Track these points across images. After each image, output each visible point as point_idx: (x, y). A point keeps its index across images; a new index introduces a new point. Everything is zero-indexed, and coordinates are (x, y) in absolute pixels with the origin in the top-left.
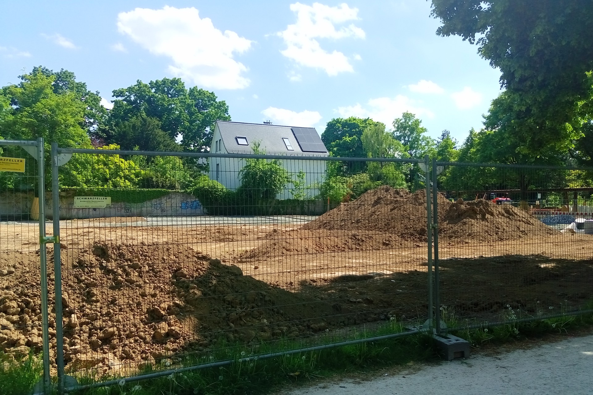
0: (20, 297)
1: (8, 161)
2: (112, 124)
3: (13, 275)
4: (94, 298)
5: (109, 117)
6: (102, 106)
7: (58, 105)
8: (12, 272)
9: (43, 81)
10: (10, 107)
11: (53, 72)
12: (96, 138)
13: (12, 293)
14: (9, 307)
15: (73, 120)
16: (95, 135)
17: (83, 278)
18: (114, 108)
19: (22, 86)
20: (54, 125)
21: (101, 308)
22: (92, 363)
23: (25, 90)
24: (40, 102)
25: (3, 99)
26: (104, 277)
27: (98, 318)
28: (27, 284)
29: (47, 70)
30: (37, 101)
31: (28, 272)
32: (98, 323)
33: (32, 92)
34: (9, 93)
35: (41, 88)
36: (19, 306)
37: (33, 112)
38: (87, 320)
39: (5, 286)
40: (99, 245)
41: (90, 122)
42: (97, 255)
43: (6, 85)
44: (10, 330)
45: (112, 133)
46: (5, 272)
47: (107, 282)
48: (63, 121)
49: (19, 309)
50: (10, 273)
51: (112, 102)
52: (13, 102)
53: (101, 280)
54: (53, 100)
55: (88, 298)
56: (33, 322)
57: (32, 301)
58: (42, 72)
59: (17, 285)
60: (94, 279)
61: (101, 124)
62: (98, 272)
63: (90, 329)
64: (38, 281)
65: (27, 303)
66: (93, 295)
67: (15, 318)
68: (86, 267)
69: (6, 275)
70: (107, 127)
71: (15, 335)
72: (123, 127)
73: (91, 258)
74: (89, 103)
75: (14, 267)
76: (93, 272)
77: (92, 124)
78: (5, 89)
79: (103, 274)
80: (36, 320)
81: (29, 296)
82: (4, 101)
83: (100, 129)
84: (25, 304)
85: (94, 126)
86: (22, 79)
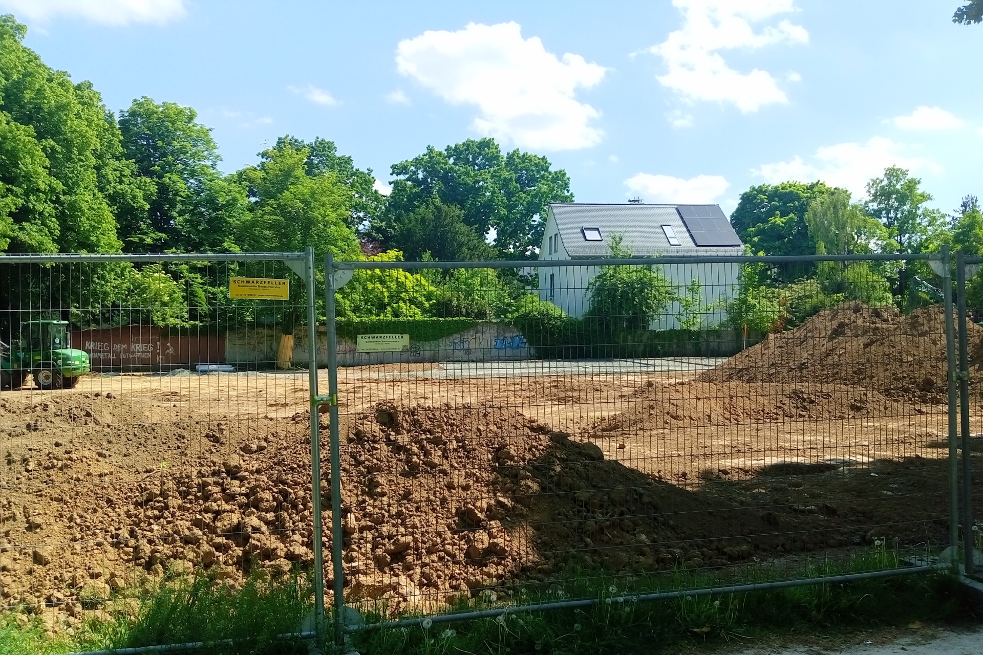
0: (275, 486)
1: (266, 284)
2: (390, 218)
3: (265, 452)
4: (379, 490)
5: (385, 207)
6: (376, 192)
7: (313, 193)
8: (263, 448)
9: (293, 158)
10: (247, 200)
11: (305, 143)
12: (368, 242)
13: (266, 479)
14: (262, 499)
15: (334, 215)
16: (367, 235)
17: (363, 458)
18: (394, 193)
19: (263, 167)
20: (308, 224)
21: (389, 505)
22: (379, 591)
23: (267, 173)
24: (287, 189)
25: (237, 190)
26: (392, 458)
27: (385, 520)
28: (285, 465)
29: (296, 141)
30: (282, 188)
31: (285, 448)
32: (385, 529)
33: (277, 176)
34: (245, 180)
35: (288, 169)
36: (275, 499)
37: (279, 205)
38: (369, 523)
39: (254, 469)
40: (384, 407)
41: (359, 217)
42: (382, 424)
43: (242, 168)
44: (263, 533)
45: (391, 233)
46: (254, 447)
47: (397, 464)
48: (320, 218)
49: (275, 504)
50: (261, 449)
51: (390, 183)
52: (252, 193)
53: (388, 461)
54: (305, 185)
55: (370, 490)
56: (294, 523)
57: (292, 491)
58: (290, 144)
59: (271, 468)
60: (378, 459)
61: (374, 219)
62: (383, 450)
63: (374, 538)
64: (300, 461)
65: (286, 495)
66: (376, 484)
67: (270, 516)
68: (367, 441)
69: (256, 452)
70: (384, 224)
71: (272, 542)
72: (407, 221)
73: (373, 427)
74: (358, 187)
75: (266, 440)
76: (376, 449)
77: (361, 220)
78: (240, 174)
79: (391, 452)
80: (298, 521)
81: (287, 483)
82: (239, 192)
83: (373, 227)
84: (282, 496)
85: (364, 222)
86: (263, 157)
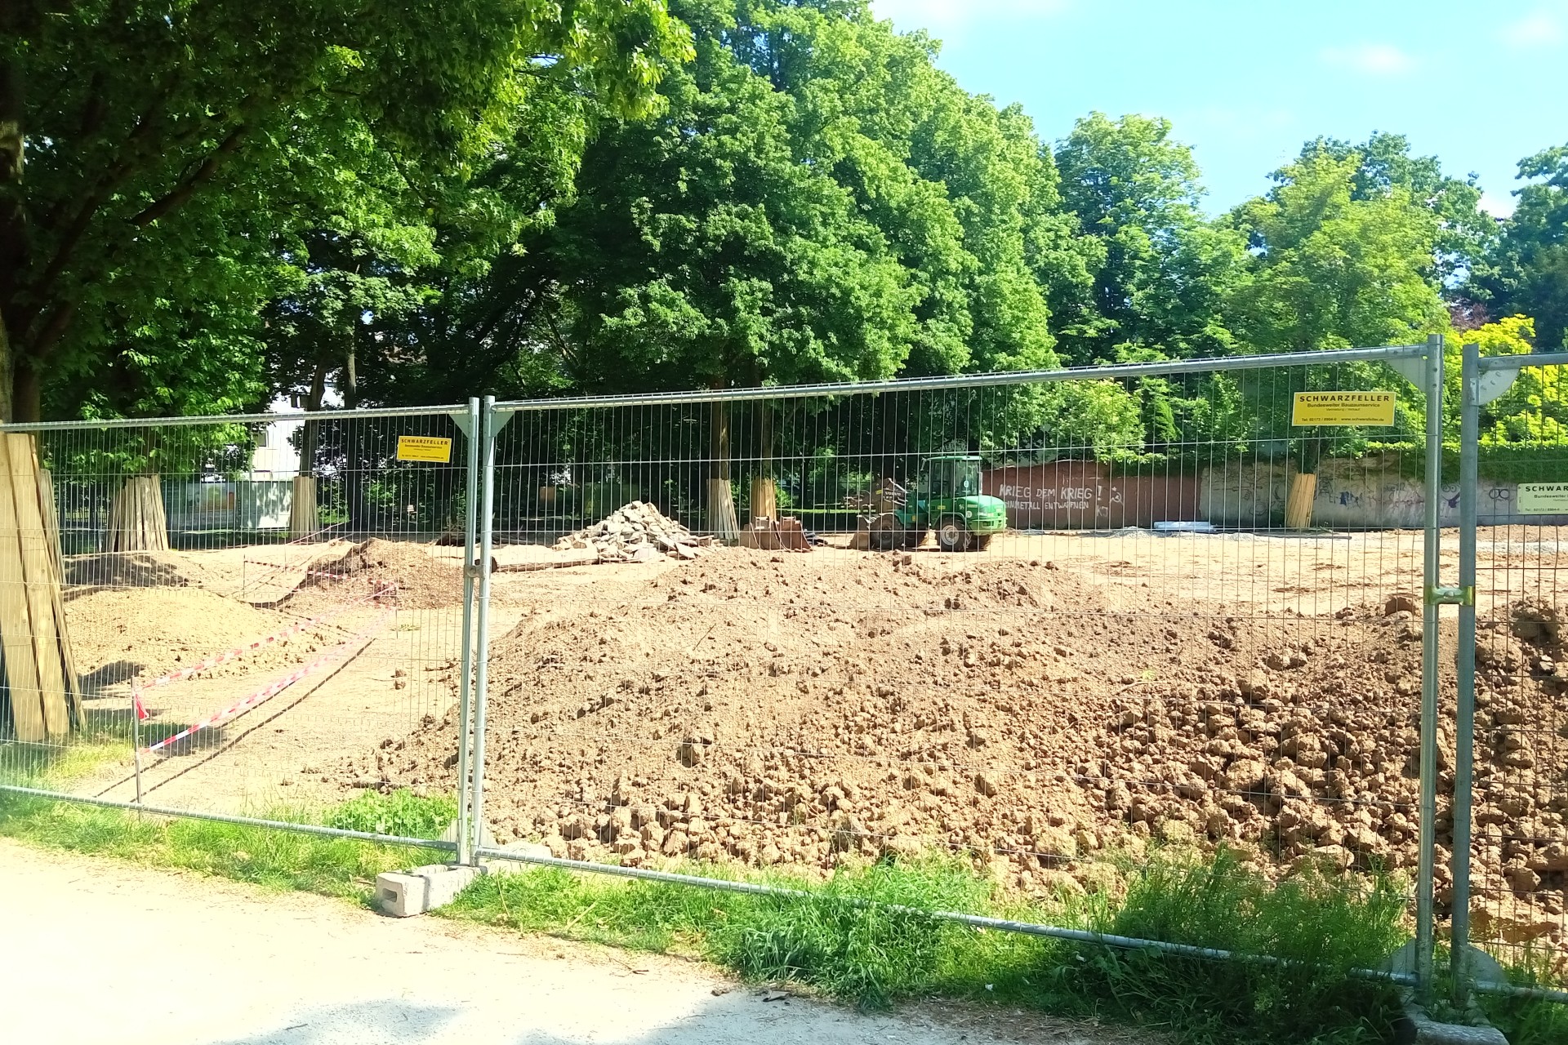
0: (1325, 726)
1: (1356, 401)
2: (1511, 258)
3: (1305, 669)
4: (1516, 756)
5: (1501, 239)
6: (1483, 214)
7: (1364, 232)
8: (1303, 663)
9: (1335, 175)
10: (1246, 254)
11: (1351, 145)
12: (1463, 305)
13: (1308, 713)
14: (1303, 746)
15: (1402, 264)
16: (1463, 295)
17: (1487, 697)
18: (1520, 212)
19: (1276, 197)
20: (1352, 284)
21: (1537, 785)
22: (1523, 933)
23: (1282, 205)
24: (1318, 228)
25: (1231, 238)
26: (1545, 702)
27: (1530, 810)
28: (1343, 695)
29: (1335, 143)
30: (1308, 230)
31: (1342, 667)
32: (1527, 826)
33: (1301, 208)
34: (1245, 221)
35: (1322, 193)
36: (1324, 748)
37: (1303, 257)
38: (1499, 812)
39: (1289, 696)
40: (1530, 610)
41: (1447, 264)
42: (1525, 639)
43: (1238, 202)
44: (1304, 800)
45: (1511, 286)
46: (1286, 661)
47: (1554, 715)
48: (1376, 272)
49: (1325, 755)
50: (1295, 664)
51: (1514, 194)
52: (1255, 241)
53: (1535, 707)
54: (1352, 217)
55: (1498, 753)
56: (1357, 791)
57: (1354, 739)
58: (1326, 150)
59: (1318, 697)
60: (1515, 702)
61: (1477, 263)
62: (1526, 687)
63: (1506, 839)
64: (1368, 691)
65: (1344, 744)
66: (1512, 745)
67: (1317, 774)
68: (1496, 668)
69: (1288, 668)
70: (1496, 270)
71: (1319, 817)
72: (1546, 261)
73: (1506, 645)
74: (1447, 209)
75: (1305, 650)
76: (1514, 684)
77: (1450, 267)
78: (1237, 214)
79: (1543, 691)
80: (1365, 789)
81: (1343, 725)
82: (1234, 242)
83: (1474, 278)
84: (1337, 744)
85: (1456, 271)
86: (1276, 179)
